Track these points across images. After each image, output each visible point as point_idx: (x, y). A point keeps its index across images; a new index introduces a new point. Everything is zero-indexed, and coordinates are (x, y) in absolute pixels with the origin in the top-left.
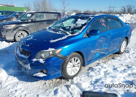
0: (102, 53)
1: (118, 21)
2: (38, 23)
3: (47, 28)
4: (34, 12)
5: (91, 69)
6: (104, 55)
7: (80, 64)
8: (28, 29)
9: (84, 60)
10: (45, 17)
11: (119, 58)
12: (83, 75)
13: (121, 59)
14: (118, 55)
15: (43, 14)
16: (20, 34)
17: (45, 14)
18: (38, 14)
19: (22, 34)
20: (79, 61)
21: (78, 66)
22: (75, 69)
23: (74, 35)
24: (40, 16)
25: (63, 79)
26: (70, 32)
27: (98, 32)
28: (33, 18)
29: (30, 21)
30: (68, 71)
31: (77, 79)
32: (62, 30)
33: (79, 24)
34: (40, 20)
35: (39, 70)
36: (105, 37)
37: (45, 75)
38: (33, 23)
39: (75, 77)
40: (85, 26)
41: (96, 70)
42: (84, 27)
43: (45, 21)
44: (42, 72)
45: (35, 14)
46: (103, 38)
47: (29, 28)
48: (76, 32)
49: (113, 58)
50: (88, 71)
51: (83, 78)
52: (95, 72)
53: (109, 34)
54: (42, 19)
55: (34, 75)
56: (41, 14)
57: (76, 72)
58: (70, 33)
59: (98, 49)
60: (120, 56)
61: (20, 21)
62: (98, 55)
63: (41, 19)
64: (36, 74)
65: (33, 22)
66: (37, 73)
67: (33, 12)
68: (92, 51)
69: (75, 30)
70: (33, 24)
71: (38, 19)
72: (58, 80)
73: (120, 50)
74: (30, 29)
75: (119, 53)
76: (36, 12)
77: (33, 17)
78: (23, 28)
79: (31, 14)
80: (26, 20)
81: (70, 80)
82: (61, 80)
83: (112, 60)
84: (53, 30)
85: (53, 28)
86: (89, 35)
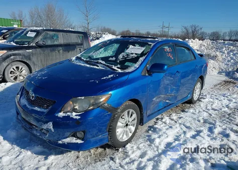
0: (167, 101)
1: (189, 50)
2: (49, 49)
3: (74, 58)
4: (41, 28)
5: (152, 129)
6: (170, 105)
7: (136, 120)
8: (30, 59)
9: (142, 114)
10: (61, 39)
11: (192, 110)
12: (141, 140)
13: (195, 111)
14: (188, 105)
15: (56, 33)
16: (15, 68)
17: (61, 33)
18: (49, 32)
19: (17, 68)
20: (134, 116)
21: (133, 125)
22: (128, 129)
23: (127, 71)
24: (52, 37)
25: (108, 148)
26: (119, 66)
27: (166, 67)
28: (40, 40)
29: (34, 45)
30: (118, 134)
31: (132, 147)
32: (104, 62)
33: (132, 54)
34: (52, 44)
35: (69, 133)
36: (173, 76)
37: (79, 141)
38: (40, 49)
39: (129, 144)
40: (144, 57)
41: (160, 130)
42: (141, 59)
43: (60, 45)
44: (74, 135)
45: (43, 34)
46: (169, 78)
47: (31, 57)
48: (129, 66)
49: (183, 111)
50: (148, 132)
51: (142, 145)
52: (159, 133)
53: (178, 72)
54: (56, 43)
55: (60, 142)
56: (54, 33)
57: (130, 135)
58: (118, 68)
59: (162, 96)
60: (193, 106)
61: (15, 44)
62: (161, 105)
63: (54, 42)
64: (64, 140)
65: (39, 46)
66: (65, 138)
67: (38, 29)
68: (154, 99)
69: (126, 64)
70: (38, 50)
71: (49, 43)
72: (100, 150)
73: (192, 98)
74: (34, 59)
75: (190, 102)
76: (44, 30)
77: (39, 38)
78: (21, 57)
79: (35, 33)
80: (26, 43)
81: (120, 150)
82: (105, 150)
83: (183, 113)
84: (87, 62)
85: (85, 59)
86: (150, 72)
